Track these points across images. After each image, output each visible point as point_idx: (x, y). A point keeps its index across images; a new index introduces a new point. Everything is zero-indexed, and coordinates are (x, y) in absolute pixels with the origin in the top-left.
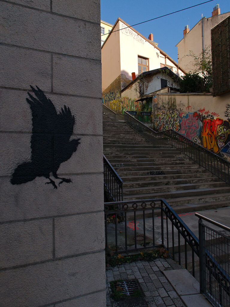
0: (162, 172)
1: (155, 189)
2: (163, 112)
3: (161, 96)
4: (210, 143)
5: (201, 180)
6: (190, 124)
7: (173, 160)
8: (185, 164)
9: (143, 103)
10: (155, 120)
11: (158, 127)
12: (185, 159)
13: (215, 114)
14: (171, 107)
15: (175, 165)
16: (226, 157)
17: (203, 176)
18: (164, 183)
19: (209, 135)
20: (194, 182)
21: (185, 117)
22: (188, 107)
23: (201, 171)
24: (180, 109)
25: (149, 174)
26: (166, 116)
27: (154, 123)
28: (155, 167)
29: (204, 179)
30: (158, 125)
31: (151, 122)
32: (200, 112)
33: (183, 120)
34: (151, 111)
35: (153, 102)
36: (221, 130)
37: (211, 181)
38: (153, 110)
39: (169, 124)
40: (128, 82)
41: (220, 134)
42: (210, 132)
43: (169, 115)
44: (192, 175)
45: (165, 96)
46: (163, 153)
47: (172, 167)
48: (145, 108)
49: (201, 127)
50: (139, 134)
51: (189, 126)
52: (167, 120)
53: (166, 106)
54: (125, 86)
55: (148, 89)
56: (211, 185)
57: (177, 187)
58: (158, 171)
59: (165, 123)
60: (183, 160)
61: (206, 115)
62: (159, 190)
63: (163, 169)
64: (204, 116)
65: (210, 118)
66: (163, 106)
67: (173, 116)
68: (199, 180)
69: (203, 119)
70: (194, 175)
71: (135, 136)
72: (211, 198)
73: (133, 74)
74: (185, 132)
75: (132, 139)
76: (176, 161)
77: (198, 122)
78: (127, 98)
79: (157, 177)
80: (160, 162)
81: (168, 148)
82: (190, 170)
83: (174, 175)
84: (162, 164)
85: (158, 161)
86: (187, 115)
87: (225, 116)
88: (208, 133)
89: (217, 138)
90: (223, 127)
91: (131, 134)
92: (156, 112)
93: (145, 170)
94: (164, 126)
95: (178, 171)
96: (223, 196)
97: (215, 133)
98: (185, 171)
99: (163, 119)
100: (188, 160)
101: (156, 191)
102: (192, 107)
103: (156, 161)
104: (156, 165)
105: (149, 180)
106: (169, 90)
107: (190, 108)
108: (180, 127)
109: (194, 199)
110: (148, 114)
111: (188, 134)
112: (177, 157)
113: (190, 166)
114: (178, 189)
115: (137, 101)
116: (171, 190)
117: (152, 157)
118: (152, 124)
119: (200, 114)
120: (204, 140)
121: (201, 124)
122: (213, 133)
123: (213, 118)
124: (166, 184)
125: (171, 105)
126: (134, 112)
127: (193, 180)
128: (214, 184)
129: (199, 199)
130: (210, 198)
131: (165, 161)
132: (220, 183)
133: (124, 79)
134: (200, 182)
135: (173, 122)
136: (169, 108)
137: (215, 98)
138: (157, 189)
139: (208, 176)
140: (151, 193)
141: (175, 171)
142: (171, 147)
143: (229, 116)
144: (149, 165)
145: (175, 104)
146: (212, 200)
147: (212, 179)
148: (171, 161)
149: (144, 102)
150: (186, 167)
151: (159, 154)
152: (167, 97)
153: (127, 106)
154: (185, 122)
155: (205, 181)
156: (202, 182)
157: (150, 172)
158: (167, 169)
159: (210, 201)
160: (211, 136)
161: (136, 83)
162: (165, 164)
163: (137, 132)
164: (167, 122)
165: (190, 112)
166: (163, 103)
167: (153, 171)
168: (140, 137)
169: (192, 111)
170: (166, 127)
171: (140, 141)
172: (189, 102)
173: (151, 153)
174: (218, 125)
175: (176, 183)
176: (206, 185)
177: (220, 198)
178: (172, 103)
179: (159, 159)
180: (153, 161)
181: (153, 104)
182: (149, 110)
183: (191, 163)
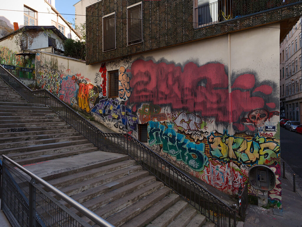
0: (26, 129)
1: (11, 145)
2: (46, 71)
3: (44, 55)
4: (84, 104)
5: (63, 135)
6: (69, 86)
7: (42, 118)
8: (53, 122)
9: (25, 58)
10: (38, 78)
11: (40, 85)
12: (55, 117)
13: (88, 80)
14: (53, 67)
15: (42, 122)
16: (95, 116)
17: (67, 131)
18: (24, 139)
19: (84, 97)
20: (56, 136)
21: (65, 79)
22: (68, 70)
23: (67, 127)
24: (61, 71)
25: (10, 131)
26: (48, 75)
27: (36, 81)
28: (18, 124)
29: (66, 134)
30: (41, 83)
31: (34, 79)
32: (77, 76)
33: (63, 81)
34: (34, 68)
35: (36, 58)
36: (92, 93)
37: (73, 135)
38: (35, 67)
39: (51, 83)
40: (9, 31)
41: (91, 97)
42: (84, 95)
43: (51, 74)
44: (56, 131)
45: (47, 55)
46: (33, 112)
47: (38, 124)
48: (27, 64)
49: (77, 89)
50: (14, 90)
51: (68, 87)
52: (49, 79)
53: (49, 66)
54: (5, 35)
55: (32, 44)
56: (70, 139)
57: (36, 142)
58: (21, 128)
59: (47, 82)
60: (53, 118)
61: (82, 80)
62: (16, 145)
63: (27, 126)
64: (80, 80)
65: (84, 83)
66: (46, 65)
67: (54, 76)
68: (61, 135)
69: (79, 82)
70: (58, 131)
71: (9, 92)
72: (66, 148)
73: (16, 24)
74: (65, 92)
75: (3, 96)
76: (45, 118)
77: (75, 85)
78: (7, 49)
79: (18, 133)
80: (27, 119)
81: (41, 106)
82: (55, 127)
83: (37, 131)
84: (28, 122)
85: (25, 119)
86: (67, 77)
87: (95, 82)
88: (83, 95)
89: (89, 100)
90: (93, 91)
91: (4, 89)
92: (39, 70)
93: (6, 128)
94: (46, 85)
95: (43, 128)
96: (76, 147)
97: (87, 95)
98: (51, 127)
99: (45, 77)
100: (58, 118)
101: (11, 147)
102: (71, 70)
103: (23, 119)
104: (22, 122)
105: (8, 137)
106: (53, 51)
107: (69, 71)
108: (61, 88)
109: (49, 151)
110: (30, 71)
111: (67, 95)
112: (47, 115)
113: (57, 124)
114: (36, 143)
115: (17, 55)
116: (29, 144)
117: (19, 115)
118: (35, 82)
119: (77, 78)
120: (80, 101)
121: (78, 87)
122: (86, 95)
123: (87, 83)
124: (26, 140)
125: (53, 65)
126: (11, 66)
127: (55, 135)
128: (73, 138)
129: (54, 151)
130: (64, 149)
131: (33, 119)
132: (79, 137)
133: (4, 27)
134: (62, 136)
135: (54, 82)
136: (51, 68)
137: (88, 66)
138: (13, 144)
139: (71, 132)
140: (6, 148)
141: (41, 128)
142: (44, 106)
143: (97, 82)
144: (13, 122)
145: (57, 65)
146: (67, 151)
147: (74, 134)
148: (40, 119)
149: (27, 57)
150: (53, 124)
151: (29, 112)
152: (50, 57)
153: (7, 58)
154: (65, 84)
155: (67, 135)
156: (64, 137)
157: (11, 129)
158: (32, 126)
159: (65, 151)
160: (85, 98)
161: (17, 35)
162: (33, 121)
163: (12, 88)
164: (49, 81)
165: (69, 75)
166: (46, 62)
167: (15, 128)
168: (15, 94)
169: (71, 74)
170: (48, 86)
171: (13, 98)
172: (68, 65)
173: (18, 111)
174: (90, 89)
175: (37, 138)
176: (66, 139)
177: (74, 148)
178: (55, 63)
179: (26, 117)
180: (20, 118)
181: (36, 61)
182: (32, 67)
183: (60, 120)
